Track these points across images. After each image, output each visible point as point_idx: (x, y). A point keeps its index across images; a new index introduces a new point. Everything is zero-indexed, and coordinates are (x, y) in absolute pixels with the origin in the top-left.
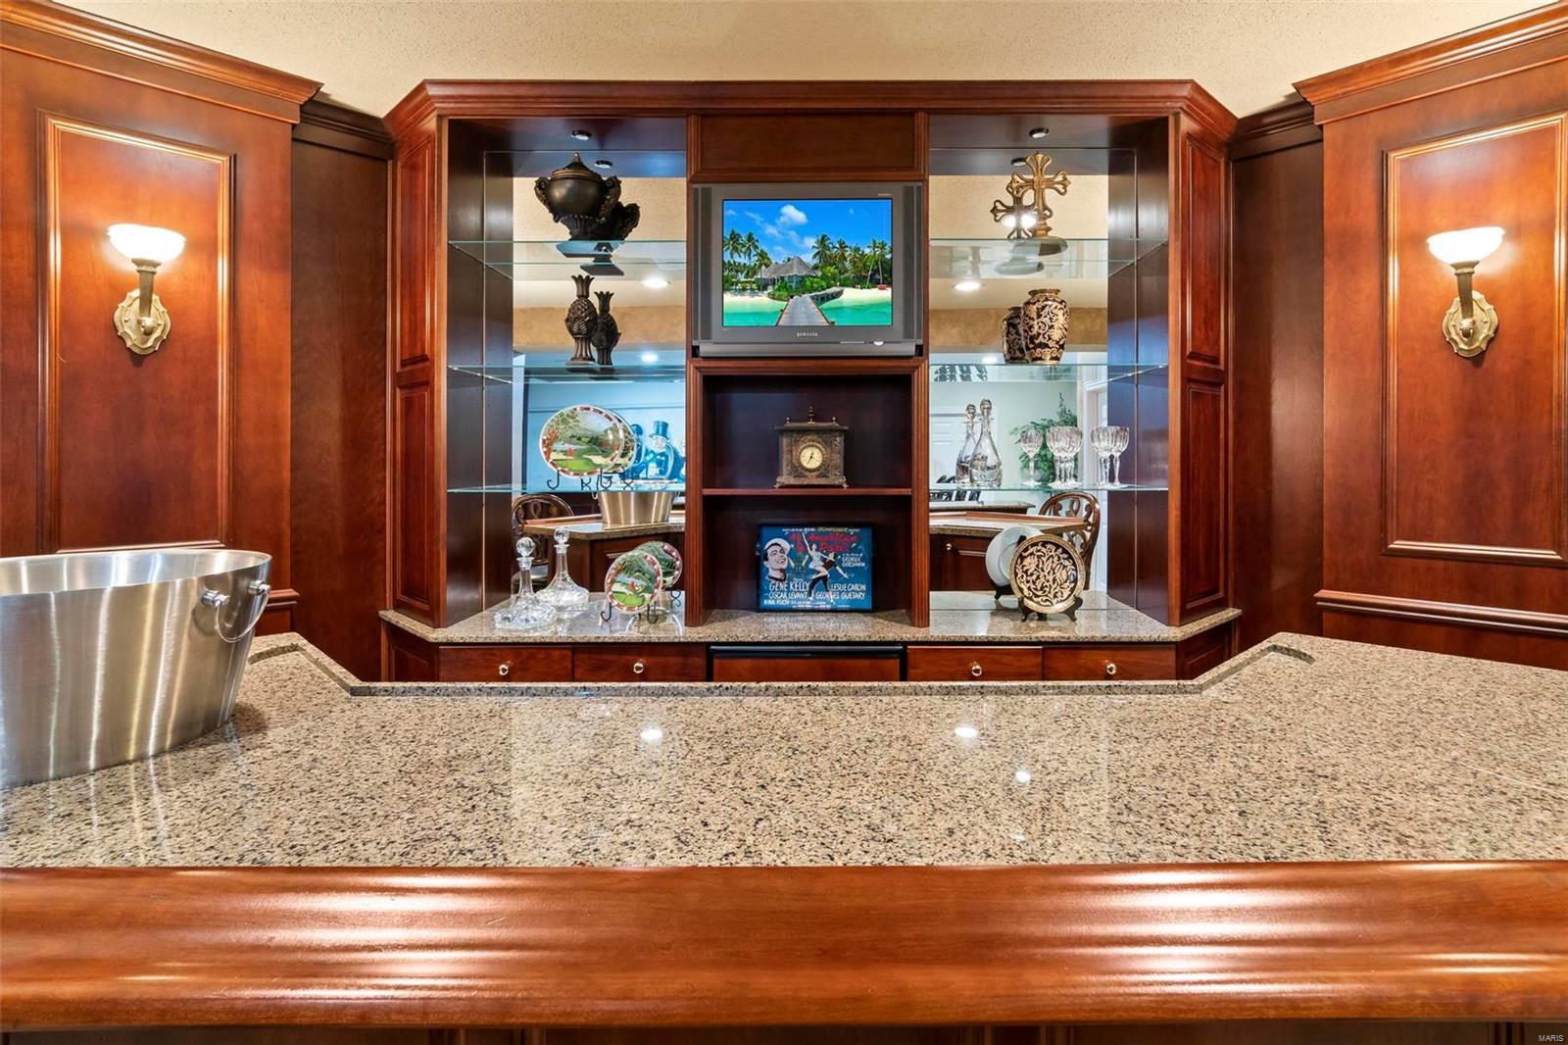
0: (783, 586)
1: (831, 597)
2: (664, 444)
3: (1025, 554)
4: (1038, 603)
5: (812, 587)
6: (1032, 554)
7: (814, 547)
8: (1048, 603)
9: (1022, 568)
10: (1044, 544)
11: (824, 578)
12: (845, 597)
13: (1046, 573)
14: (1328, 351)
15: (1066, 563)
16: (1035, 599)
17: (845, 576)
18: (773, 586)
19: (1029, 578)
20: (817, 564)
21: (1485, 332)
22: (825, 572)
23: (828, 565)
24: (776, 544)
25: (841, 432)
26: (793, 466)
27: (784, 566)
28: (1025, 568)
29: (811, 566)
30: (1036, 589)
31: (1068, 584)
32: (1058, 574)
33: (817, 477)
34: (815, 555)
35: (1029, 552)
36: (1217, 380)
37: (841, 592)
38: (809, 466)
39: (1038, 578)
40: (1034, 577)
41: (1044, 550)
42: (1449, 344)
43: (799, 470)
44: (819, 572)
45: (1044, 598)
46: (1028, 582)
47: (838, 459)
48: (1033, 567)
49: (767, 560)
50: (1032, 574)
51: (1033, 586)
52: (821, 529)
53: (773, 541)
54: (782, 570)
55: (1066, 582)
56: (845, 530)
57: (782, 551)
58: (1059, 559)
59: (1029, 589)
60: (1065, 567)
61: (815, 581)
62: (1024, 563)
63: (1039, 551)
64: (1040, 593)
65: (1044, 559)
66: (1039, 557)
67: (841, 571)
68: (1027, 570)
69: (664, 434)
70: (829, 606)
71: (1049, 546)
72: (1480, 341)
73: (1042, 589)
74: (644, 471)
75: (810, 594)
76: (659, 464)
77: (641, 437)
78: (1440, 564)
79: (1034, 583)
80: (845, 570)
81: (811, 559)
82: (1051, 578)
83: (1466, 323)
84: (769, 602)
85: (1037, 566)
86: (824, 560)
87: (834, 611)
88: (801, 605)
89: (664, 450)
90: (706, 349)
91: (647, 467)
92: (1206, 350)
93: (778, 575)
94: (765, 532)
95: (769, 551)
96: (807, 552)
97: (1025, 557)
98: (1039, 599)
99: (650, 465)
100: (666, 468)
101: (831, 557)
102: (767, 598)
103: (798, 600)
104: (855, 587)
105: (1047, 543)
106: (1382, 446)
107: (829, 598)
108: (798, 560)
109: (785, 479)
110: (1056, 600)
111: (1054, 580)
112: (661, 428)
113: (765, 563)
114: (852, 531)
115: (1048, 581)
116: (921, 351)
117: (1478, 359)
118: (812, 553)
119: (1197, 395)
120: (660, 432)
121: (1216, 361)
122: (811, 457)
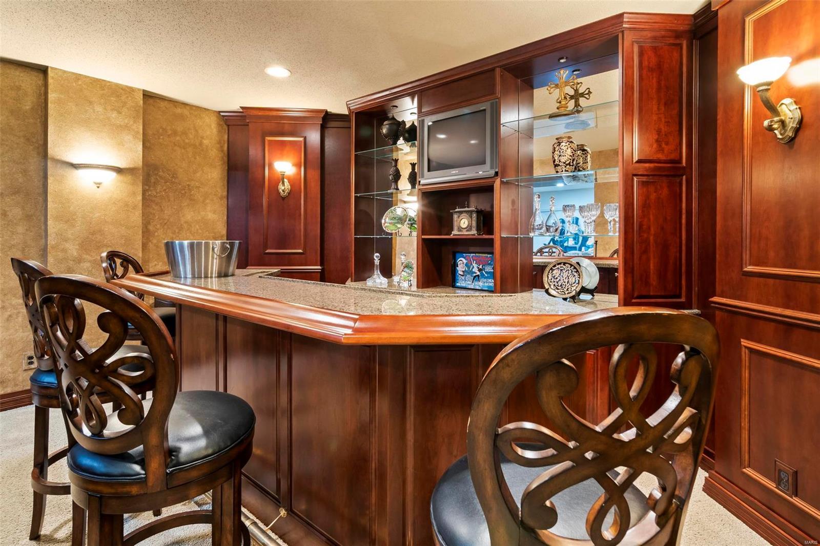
0: (463, 278)
1: (481, 284)
2: (577, 229)
3: (554, 268)
4: (558, 292)
5: (474, 279)
6: (558, 268)
7: (475, 262)
8: (563, 293)
9: (552, 275)
10: (564, 264)
11: (478, 276)
12: (486, 284)
13: (564, 278)
15: (575, 274)
16: (557, 291)
17: (486, 275)
18: (460, 278)
19: (555, 280)
20: (475, 270)
21: (791, 125)
22: (478, 273)
23: (480, 270)
24: (461, 260)
25: (475, 212)
26: (458, 227)
27: (464, 270)
28: (553, 275)
29: (473, 270)
30: (558, 286)
31: (575, 284)
32: (570, 279)
33: (467, 231)
35: (556, 268)
36: (676, 173)
37: (484, 282)
38: (463, 227)
39: (560, 280)
40: (558, 280)
41: (564, 267)
43: (460, 228)
44: (476, 273)
45: (562, 290)
46: (554, 282)
47: (474, 223)
48: (558, 274)
49: (458, 266)
50: (557, 278)
51: (556, 284)
52: (477, 255)
53: (460, 259)
54: (463, 271)
55: (574, 283)
56: (486, 255)
57: (463, 263)
58: (572, 272)
59: (554, 285)
60: (574, 276)
61: (475, 277)
62: (553, 273)
63: (561, 267)
64: (560, 288)
65: (564, 271)
66: (561, 270)
67: (484, 273)
68: (555, 276)
69: (577, 223)
70: (480, 288)
71: (567, 265)
72: (788, 132)
73: (561, 286)
74: (567, 242)
75: (473, 282)
76: (574, 239)
77: (564, 225)
78: (771, 281)
79: (557, 282)
80: (486, 272)
81: (473, 267)
82: (566, 281)
84: (458, 284)
85: (560, 274)
86: (478, 268)
87: (482, 290)
88: (469, 287)
89: (577, 232)
90: (422, 182)
91: (568, 240)
93: (462, 273)
94: (458, 255)
95: (459, 263)
96: (472, 264)
97: (554, 270)
98: (559, 291)
99: (570, 239)
100: (578, 242)
101: (481, 267)
102: (458, 282)
103: (468, 284)
104: (490, 280)
105: (566, 263)
107: (480, 284)
108: (469, 268)
109: (455, 232)
110: (567, 292)
111: (568, 282)
112: (575, 221)
113: (457, 268)
114: (489, 256)
115: (565, 282)
116: (498, 174)
117: (791, 143)
118: (474, 265)
119: (646, 183)
120: (575, 222)
122: (464, 223)
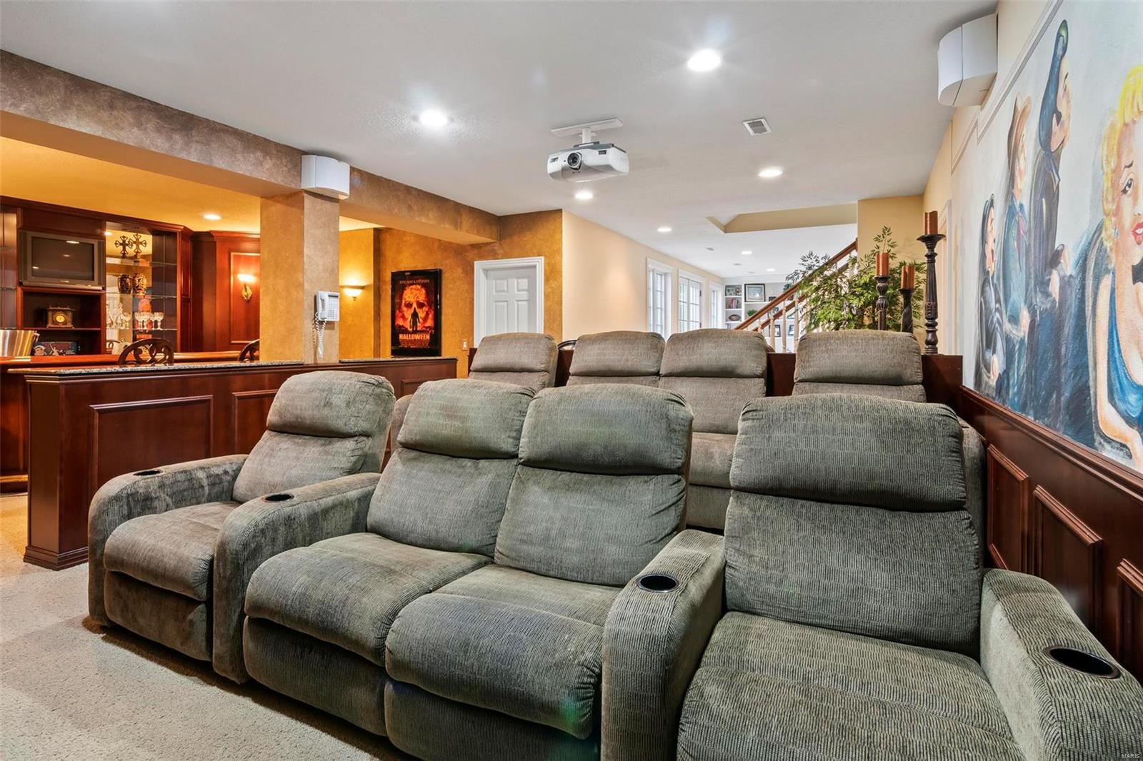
7: (55, 348)
14: (218, 295)
21: (250, 296)
25: (71, 311)
26: (53, 321)
33: (62, 325)
34: (54, 350)
36: (188, 301)
38: (60, 321)
42: (243, 298)
43: (55, 322)
47: (69, 319)
49: (35, 353)
52: (57, 342)
56: (69, 342)
72: (249, 298)
81: (53, 352)
83: (246, 294)
90: (25, 283)
92: (186, 293)
95: (37, 349)
96: (52, 350)
106: (230, 321)
108: (48, 353)
109: (50, 325)
116: (104, 289)
117: (248, 301)
119: (184, 305)
121: (188, 296)
122: (60, 318)
